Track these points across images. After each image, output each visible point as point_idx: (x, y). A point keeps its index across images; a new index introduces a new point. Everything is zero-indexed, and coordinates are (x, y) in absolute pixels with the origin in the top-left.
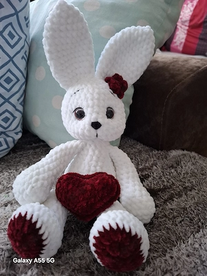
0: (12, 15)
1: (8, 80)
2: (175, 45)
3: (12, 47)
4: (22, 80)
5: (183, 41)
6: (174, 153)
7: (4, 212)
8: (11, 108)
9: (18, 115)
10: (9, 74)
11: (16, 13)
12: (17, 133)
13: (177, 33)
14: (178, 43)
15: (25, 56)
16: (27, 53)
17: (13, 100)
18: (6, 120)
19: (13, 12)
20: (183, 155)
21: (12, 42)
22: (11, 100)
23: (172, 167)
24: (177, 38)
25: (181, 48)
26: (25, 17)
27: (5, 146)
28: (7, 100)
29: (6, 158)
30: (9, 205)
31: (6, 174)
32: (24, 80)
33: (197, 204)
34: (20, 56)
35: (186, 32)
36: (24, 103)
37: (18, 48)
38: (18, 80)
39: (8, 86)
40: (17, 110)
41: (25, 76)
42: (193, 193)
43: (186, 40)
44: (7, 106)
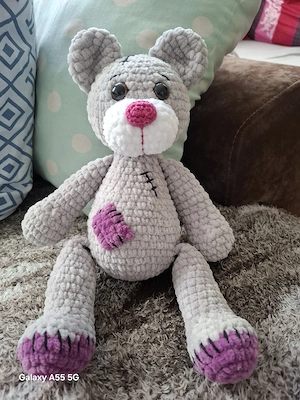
0: (7, 22)
1: (8, 115)
2: (263, 29)
3: (11, 67)
4: (29, 111)
5: (275, 23)
6: (246, 210)
7: (12, 293)
8: (14, 152)
9: (26, 161)
10: (9, 106)
11: (14, 18)
12: (25, 185)
13: (267, 10)
14: (266, 28)
15: (31, 77)
16: (34, 73)
17: (17, 141)
18: (9, 168)
19: (8, 16)
20: (258, 212)
21: (10, 60)
22: (14, 141)
23: (242, 230)
24: (266, 19)
25: (270, 36)
26: (27, 21)
27: (10, 203)
28: (9, 142)
29: (12, 218)
30: (18, 284)
31: (13, 241)
32: (31, 111)
33: (268, 281)
34: (23, 77)
35: (280, 8)
36: (33, 142)
37: (19, 66)
38: (23, 112)
39: (9, 123)
40: (23, 153)
41: (33, 105)
42: (266, 265)
43: (279, 22)
44: (10, 150)
